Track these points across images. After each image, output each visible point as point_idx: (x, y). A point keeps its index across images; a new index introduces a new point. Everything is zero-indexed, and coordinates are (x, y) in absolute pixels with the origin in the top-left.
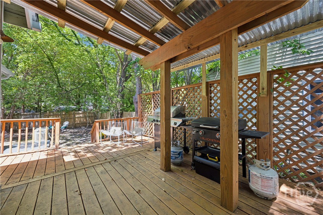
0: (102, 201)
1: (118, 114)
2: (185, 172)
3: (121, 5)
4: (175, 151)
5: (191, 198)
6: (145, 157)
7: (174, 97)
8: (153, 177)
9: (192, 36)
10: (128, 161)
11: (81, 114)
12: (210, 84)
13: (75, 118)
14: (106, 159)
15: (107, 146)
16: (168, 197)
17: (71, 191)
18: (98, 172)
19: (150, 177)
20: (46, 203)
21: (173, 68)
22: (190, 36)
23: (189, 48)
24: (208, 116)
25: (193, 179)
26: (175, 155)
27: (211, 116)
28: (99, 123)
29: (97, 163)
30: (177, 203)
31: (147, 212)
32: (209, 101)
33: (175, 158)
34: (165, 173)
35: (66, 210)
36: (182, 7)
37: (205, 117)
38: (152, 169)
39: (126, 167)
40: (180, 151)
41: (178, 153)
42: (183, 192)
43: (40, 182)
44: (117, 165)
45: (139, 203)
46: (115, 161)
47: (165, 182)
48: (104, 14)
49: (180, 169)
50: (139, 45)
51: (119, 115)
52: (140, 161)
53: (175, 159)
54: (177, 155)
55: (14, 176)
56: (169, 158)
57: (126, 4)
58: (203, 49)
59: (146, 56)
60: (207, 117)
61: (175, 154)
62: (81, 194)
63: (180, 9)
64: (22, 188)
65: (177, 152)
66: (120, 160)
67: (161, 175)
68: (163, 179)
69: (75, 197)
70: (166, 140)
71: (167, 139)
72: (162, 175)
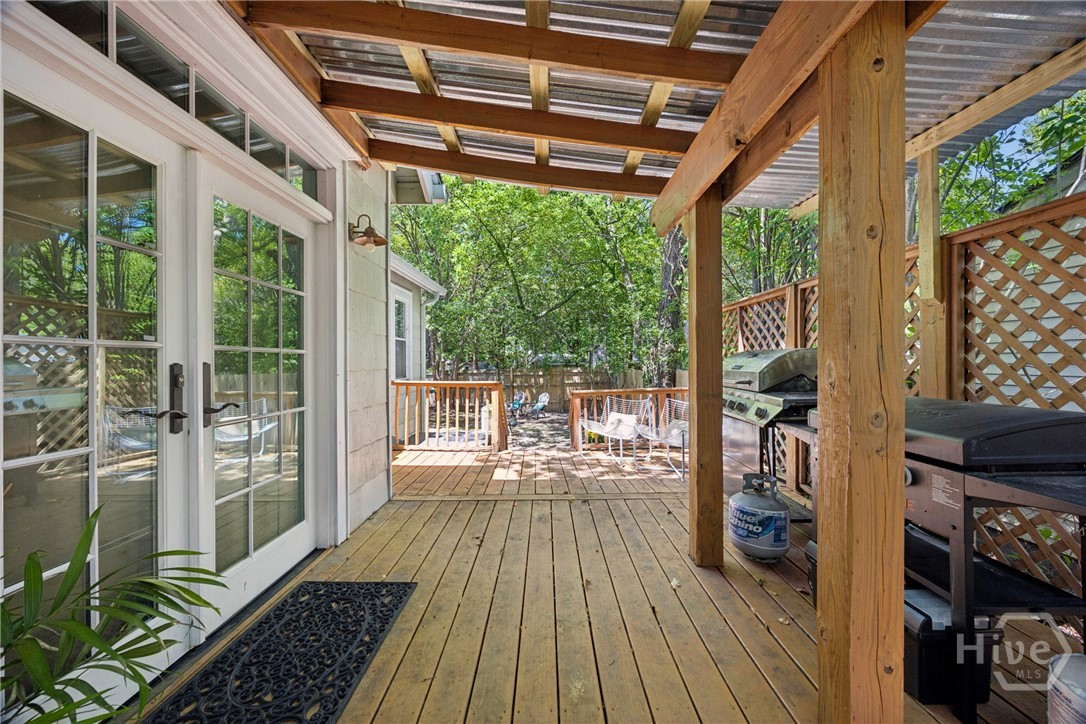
0: (505, 573)
1: (661, 376)
2: (770, 592)
3: (542, 94)
4: (748, 509)
5: (722, 661)
6: (670, 513)
7: (811, 315)
8: (652, 569)
9: (744, 97)
10: (615, 510)
11: (576, 374)
12: (965, 245)
13: (563, 385)
14: (566, 493)
15: (599, 462)
16: (652, 627)
17: (469, 534)
18: (535, 515)
19: (644, 564)
20: (428, 540)
21: (799, 205)
22: (739, 100)
23: (738, 142)
24: (950, 395)
25: (781, 620)
26: (746, 522)
27: (966, 394)
28: (582, 400)
29: (544, 497)
30: (663, 651)
31: (573, 631)
32: (958, 325)
33: (746, 532)
34: (696, 570)
35: (446, 562)
36: (690, 19)
37: (934, 397)
38: (664, 546)
39: (599, 521)
40: (768, 513)
41: (761, 518)
42: (708, 636)
43: (438, 504)
44: (581, 513)
45: (569, 608)
46: (585, 501)
47: (674, 590)
48: (510, 132)
49: (758, 574)
50: (635, 168)
51: (665, 381)
52: (648, 517)
53: (748, 536)
54: (754, 524)
55: (415, 485)
56: (714, 525)
57: (550, 84)
58: (801, 128)
59: (659, 194)
60: (943, 396)
61: (748, 520)
62: (480, 546)
63: (690, 29)
64: (415, 505)
65: (754, 515)
66: (598, 503)
67: (677, 569)
68: (674, 583)
69: (469, 547)
70: (702, 462)
71: (706, 459)
72: (679, 572)
